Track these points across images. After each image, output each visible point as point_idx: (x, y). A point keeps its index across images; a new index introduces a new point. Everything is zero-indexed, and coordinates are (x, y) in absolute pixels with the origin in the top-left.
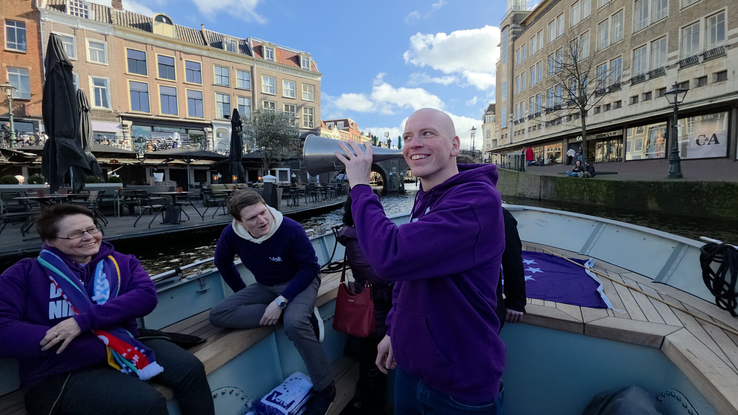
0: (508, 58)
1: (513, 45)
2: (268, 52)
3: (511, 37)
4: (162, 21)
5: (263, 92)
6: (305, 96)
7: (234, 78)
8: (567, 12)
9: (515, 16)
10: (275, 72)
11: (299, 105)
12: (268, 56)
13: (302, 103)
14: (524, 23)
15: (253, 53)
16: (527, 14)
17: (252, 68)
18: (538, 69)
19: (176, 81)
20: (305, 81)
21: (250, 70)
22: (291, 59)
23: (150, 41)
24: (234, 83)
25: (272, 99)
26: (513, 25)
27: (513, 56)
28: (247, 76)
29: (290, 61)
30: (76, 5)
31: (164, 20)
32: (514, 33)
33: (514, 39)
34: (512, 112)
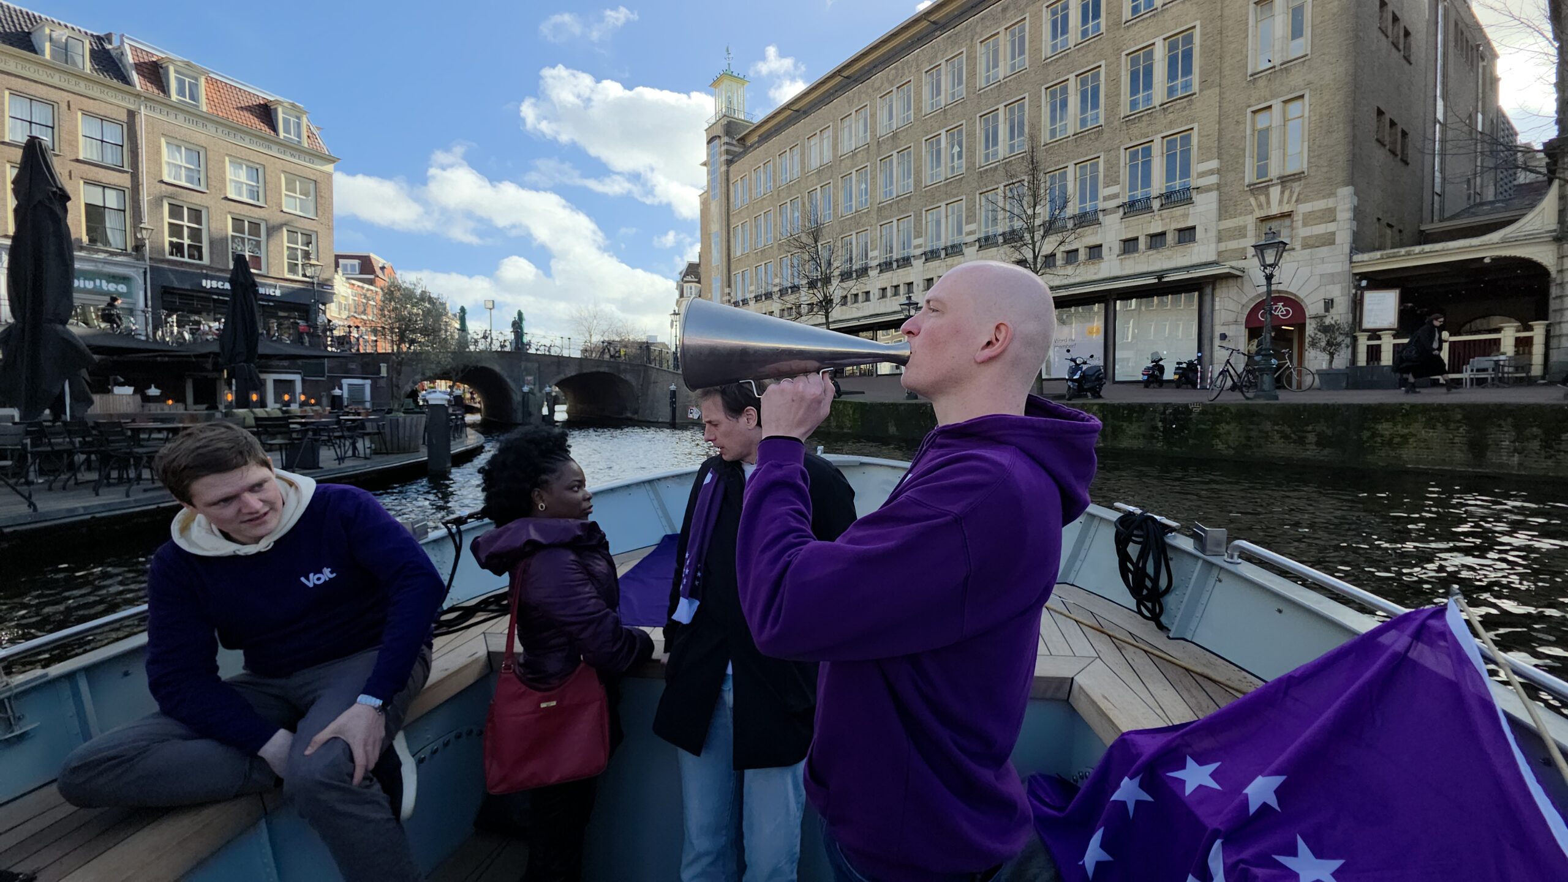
0: (720, 190)
1: (728, 172)
2: (181, 83)
3: (724, 158)
5: (166, 179)
6: (292, 204)
7: (74, 133)
8: (803, 146)
9: (729, 124)
10: (202, 135)
11: (272, 222)
12: (181, 92)
13: (282, 218)
14: (742, 140)
15: (135, 77)
16: (748, 127)
17: (132, 114)
18: (766, 221)
20: (289, 167)
21: (124, 117)
22: (249, 109)
24: (73, 144)
25: (196, 200)
26: (725, 139)
27: (728, 190)
28: (114, 134)
29: (247, 114)
32: (727, 152)
33: (729, 163)
34: (729, 286)
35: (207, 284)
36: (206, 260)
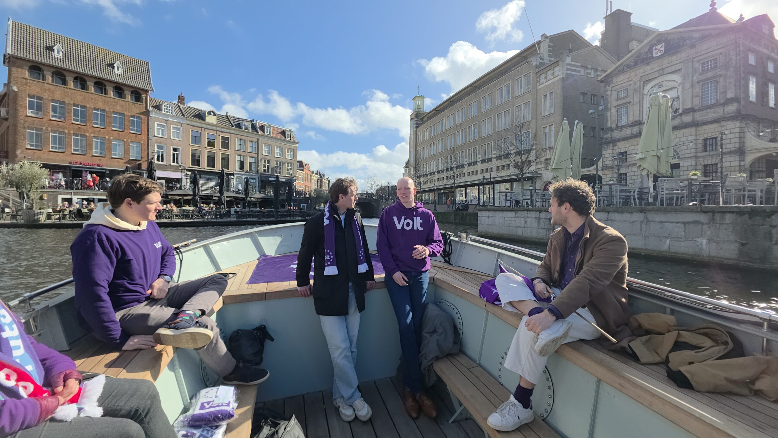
1: (416, 130)
2: (267, 129)
3: (415, 126)
4: (211, 114)
5: (264, 154)
6: (288, 156)
7: (248, 146)
9: (417, 114)
10: (270, 142)
11: (284, 162)
12: (267, 132)
13: (285, 160)
14: (422, 119)
15: (259, 130)
16: (424, 114)
17: (258, 139)
19: (216, 148)
20: (288, 147)
21: (257, 140)
22: (280, 133)
23: (204, 126)
24: (248, 149)
25: (269, 158)
26: (416, 119)
27: (416, 137)
28: (254, 145)
30: (167, 107)
31: (212, 113)
32: (416, 124)
33: (417, 127)
35: (270, 179)
36: (270, 173)
